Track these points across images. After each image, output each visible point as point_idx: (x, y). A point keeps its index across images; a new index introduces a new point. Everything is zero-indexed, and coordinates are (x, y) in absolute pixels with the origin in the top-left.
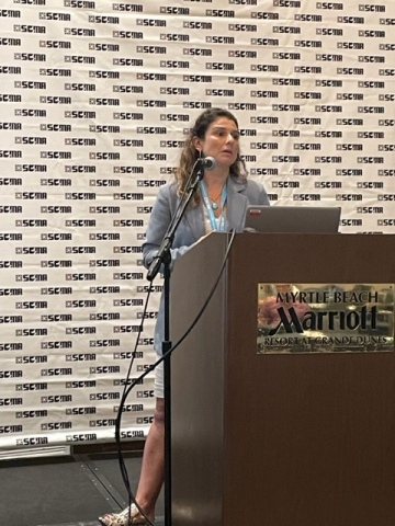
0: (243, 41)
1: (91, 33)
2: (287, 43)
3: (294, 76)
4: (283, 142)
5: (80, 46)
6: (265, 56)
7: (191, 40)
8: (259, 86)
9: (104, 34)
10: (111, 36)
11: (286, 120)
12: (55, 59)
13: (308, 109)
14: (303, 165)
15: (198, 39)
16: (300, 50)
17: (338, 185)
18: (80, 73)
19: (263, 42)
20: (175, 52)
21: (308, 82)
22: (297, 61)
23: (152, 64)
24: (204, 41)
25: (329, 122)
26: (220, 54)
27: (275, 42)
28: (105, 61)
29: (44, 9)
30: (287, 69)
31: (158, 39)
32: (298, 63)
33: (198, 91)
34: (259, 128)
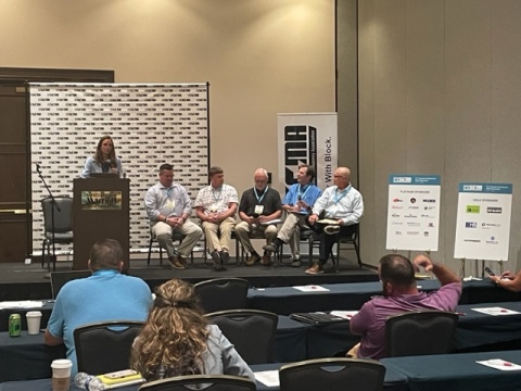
0: (142, 109)
1: (84, 110)
2: (159, 110)
3: (162, 121)
4: (158, 146)
5: (81, 115)
6: (151, 115)
7: (122, 110)
8: (148, 126)
9: (89, 110)
10: (92, 110)
11: (160, 138)
12: (72, 119)
13: (168, 133)
14: (167, 154)
15: (125, 110)
16: (165, 112)
17: (181, 161)
18: (81, 124)
19: (150, 110)
20: (116, 115)
21: (168, 124)
23: (107, 120)
25: (177, 138)
26: (133, 115)
27: (155, 110)
28: (90, 119)
30: (160, 119)
31: (109, 110)
32: (164, 117)
33: (125, 128)
34: (149, 141)
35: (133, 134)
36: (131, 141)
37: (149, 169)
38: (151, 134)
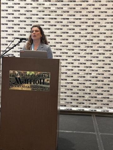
0: (78, 8)
1: (37, 8)
2: (91, 9)
3: (92, 17)
4: (88, 35)
5: (35, 11)
6: (84, 12)
7: (64, 9)
8: (82, 21)
10: (42, 8)
11: (90, 30)
12: (28, 15)
13: (96, 26)
14: (94, 42)
16: (95, 10)
17: (104, 47)
19: (83, 9)
20: (59, 12)
21: (96, 19)
22: (93, 13)
23: (53, 15)
24: (67, 9)
25: (102, 30)
26: (72, 12)
27: (87, 8)
29: (26, 2)
30: (90, 16)
31: (55, 9)
32: (93, 14)
33: (65, 22)
34: (82, 32)
35: (71, 26)
36: (69, 32)
37: (80, 52)
38: (84, 26)
